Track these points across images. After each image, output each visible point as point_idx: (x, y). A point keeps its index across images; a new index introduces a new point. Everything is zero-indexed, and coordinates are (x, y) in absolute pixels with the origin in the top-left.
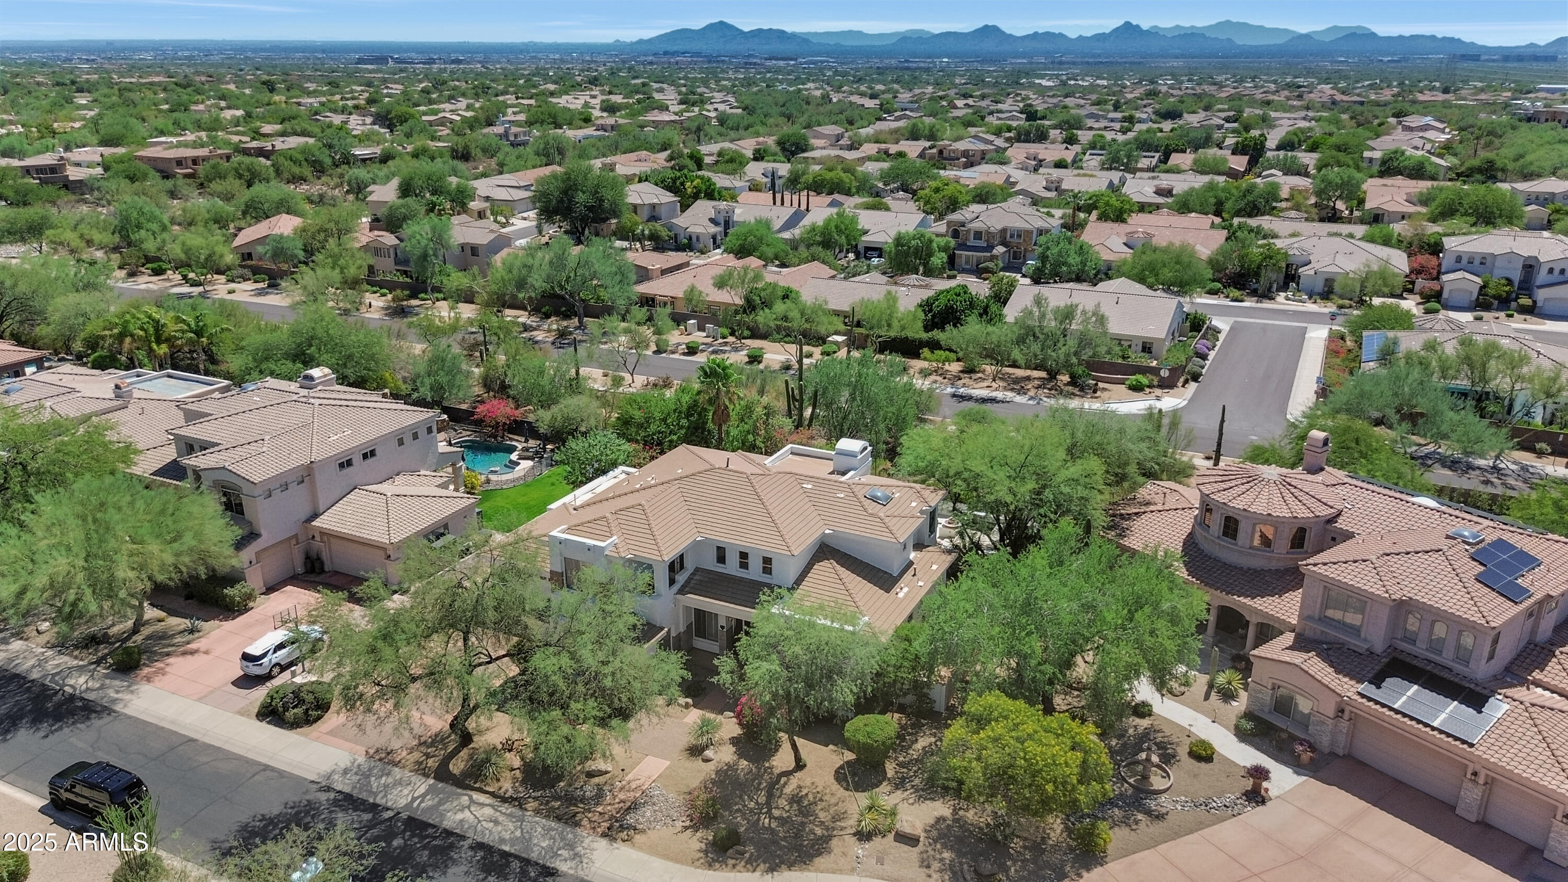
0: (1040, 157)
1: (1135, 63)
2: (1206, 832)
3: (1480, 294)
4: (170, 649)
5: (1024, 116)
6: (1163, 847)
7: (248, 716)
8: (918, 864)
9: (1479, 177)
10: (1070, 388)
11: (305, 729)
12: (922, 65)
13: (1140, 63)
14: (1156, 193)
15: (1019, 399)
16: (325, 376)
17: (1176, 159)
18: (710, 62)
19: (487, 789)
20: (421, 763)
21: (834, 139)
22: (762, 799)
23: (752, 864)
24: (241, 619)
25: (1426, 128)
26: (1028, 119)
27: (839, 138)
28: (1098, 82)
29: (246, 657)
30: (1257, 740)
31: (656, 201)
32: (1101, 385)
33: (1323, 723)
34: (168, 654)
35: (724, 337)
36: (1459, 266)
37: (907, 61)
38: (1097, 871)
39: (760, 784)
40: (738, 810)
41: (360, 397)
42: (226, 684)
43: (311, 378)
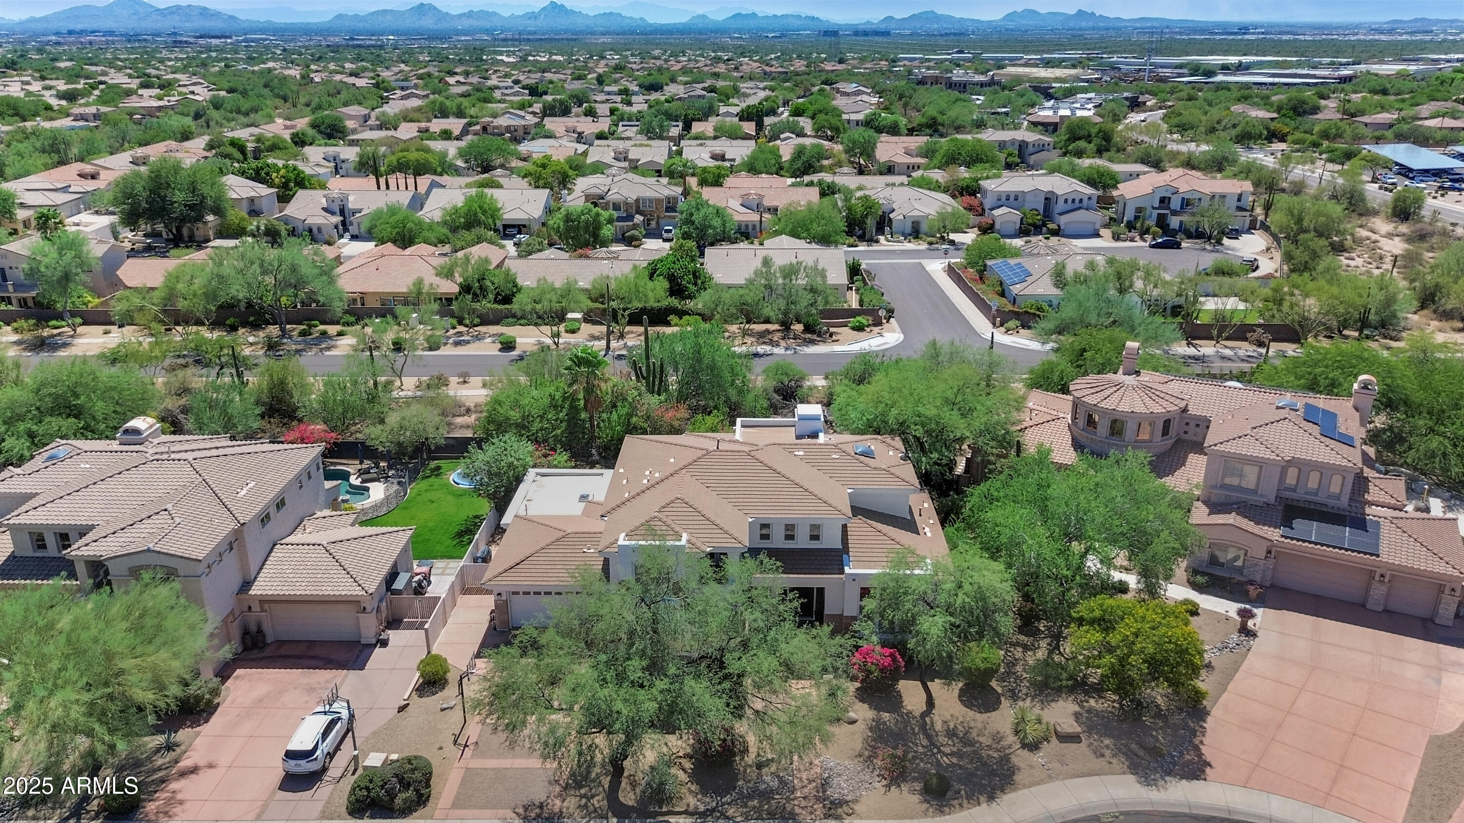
0: (579, 130)
1: (571, 40)
2: (1244, 667)
3: (1022, 223)
4: (160, 774)
5: (527, 92)
6: (1230, 687)
7: (339, 817)
8: (1093, 756)
9: (928, 131)
10: (808, 336)
11: (421, 812)
12: (368, 42)
13: (575, 40)
14: (712, 158)
15: (776, 350)
16: (151, 427)
17: (697, 128)
18: (129, 41)
19: (677, 809)
20: (586, 806)
21: (362, 121)
22: (925, 742)
23: (972, 798)
24: (215, 719)
25: (858, 93)
26: (530, 94)
27: (366, 118)
28: (554, 57)
29: (291, 755)
30: (1211, 589)
31: (253, 194)
32: (832, 330)
33: (1257, 565)
34: (163, 781)
35: (454, 328)
36: (1000, 203)
37: (352, 39)
38: (1209, 719)
39: (913, 729)
40: (914, 758)
41: (209, 445)
42: (274, 793)
43: (136, 432)
